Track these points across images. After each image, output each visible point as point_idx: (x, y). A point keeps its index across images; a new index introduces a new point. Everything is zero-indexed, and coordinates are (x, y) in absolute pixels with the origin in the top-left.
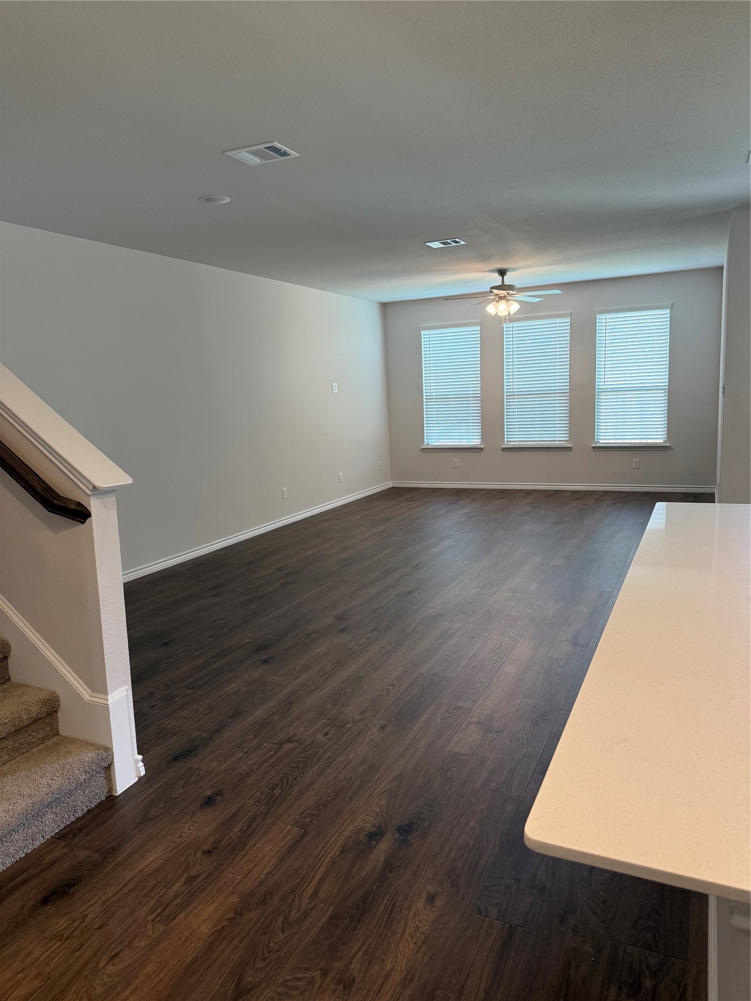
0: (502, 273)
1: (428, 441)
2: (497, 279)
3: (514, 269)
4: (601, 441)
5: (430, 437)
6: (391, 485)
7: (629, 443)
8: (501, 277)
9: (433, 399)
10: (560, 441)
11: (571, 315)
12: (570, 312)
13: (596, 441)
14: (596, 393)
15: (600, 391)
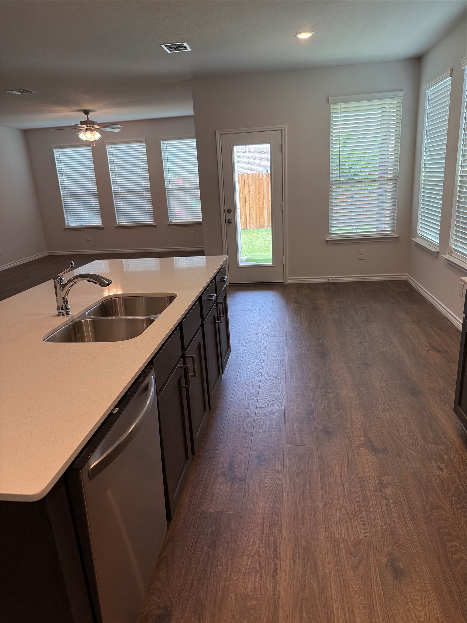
0: (86, 112)
1: (68, 224)
2: (84, 117)
3: (93, 111)
4: (173, 221)
5: (70, 221)
6: (47, 254)
7: (188, 222)
8: (86, 115)
9: (67, 195)
10: (149, 221)
11: (146, 141)
12: (145, 139)
13: (170, 221)
14: (166, 191)
15: (168, 189)
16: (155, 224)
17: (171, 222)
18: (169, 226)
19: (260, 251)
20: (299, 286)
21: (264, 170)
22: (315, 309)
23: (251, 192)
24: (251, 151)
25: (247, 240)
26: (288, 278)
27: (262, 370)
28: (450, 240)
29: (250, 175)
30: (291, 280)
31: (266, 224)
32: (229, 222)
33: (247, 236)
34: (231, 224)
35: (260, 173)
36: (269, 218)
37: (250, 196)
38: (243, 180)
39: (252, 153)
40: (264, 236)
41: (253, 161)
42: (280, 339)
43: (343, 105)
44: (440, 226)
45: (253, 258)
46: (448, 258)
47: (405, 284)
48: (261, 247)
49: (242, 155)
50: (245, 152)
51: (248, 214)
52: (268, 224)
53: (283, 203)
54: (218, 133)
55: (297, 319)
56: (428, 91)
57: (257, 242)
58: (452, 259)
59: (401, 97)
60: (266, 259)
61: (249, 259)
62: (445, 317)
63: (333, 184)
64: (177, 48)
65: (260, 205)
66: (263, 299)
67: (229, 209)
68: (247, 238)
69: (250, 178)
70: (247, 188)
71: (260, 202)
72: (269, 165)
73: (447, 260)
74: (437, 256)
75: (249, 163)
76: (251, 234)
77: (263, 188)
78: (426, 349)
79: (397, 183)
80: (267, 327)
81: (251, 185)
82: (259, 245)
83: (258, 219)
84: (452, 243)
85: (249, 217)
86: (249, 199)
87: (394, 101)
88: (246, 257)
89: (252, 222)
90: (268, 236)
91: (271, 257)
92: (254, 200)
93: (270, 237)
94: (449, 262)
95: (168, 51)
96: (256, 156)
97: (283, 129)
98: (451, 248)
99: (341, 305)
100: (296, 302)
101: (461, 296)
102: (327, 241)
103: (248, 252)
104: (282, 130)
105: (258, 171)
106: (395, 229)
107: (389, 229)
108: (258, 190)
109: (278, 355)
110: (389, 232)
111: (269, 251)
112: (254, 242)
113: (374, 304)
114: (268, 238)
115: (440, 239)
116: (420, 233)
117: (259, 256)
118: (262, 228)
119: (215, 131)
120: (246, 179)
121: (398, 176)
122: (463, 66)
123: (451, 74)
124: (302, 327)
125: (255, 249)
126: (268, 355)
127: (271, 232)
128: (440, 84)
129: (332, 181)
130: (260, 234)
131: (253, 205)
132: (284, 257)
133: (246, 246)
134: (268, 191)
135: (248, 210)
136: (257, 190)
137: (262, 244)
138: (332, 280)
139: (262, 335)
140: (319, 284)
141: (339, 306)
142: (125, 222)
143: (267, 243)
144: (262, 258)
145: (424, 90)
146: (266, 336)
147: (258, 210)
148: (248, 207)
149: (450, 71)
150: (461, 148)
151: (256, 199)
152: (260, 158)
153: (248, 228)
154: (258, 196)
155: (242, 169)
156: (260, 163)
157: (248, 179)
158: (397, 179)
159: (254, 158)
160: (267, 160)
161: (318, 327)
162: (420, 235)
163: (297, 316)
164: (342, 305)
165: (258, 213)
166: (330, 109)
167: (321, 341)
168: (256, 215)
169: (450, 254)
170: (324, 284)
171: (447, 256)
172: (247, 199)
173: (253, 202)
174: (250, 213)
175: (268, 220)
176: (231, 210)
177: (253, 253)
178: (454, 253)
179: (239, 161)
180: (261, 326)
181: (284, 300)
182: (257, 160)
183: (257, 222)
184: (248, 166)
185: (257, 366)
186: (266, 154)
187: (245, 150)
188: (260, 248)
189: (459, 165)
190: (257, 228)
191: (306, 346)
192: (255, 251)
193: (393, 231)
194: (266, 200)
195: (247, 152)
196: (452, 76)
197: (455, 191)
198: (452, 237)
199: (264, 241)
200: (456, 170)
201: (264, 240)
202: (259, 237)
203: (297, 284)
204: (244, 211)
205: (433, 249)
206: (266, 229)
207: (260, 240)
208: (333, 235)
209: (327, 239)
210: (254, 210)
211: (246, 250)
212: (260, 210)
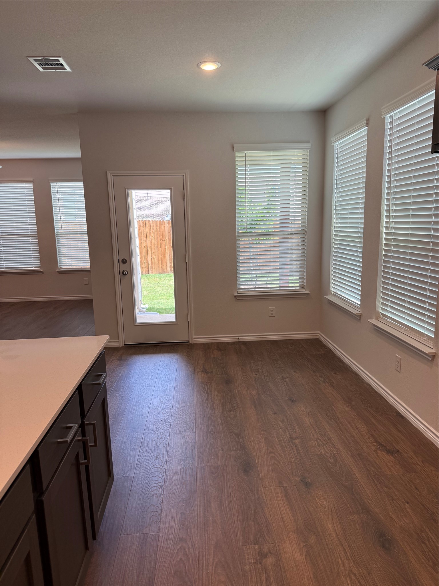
4: (63, 267)
10: (34, 267)
11: (33, 182)
12: (32, 179)
13: (59, 267)
14: (56, 235)
15: (58, 233)
16: (41, 271)
17: (61, 268)
18: (58, 273)
19: (162, 298)
20: (207, 347)
21: (165, 218)
22: (228, 381)
23: (153, 238)
24: (153, 200)
25: (149, 285)
26: (194, 337)
27: (162, 506)
28: (377, 303)
29: (151, 222)
30: (197, 339)
31: (169, 269)
32: (124, 274)
33: (149, 281)
34: (126, 276)
35: (162, 220)
36: (171, 264)
37: (152, 242)
38: (145, 226)
39: (154, 202)
40: (167, 282)
41: (155, 208)
42: (187, 438)
43: (249, 153)
44: (361, 286)
45: (156, 306)
46: (375, 324)
47: (317, 343)
48: (163, 293)
49: (144, 202)
50: (147, 200)
51: (150, 259)
52: (170, 269)
53: (187, 255)
54: (110, 174)
55: (207, 399)
56: (336, 144)
57: (159, 288)
58: (380, 325)
59: (307, 149)
60: (169, 307)
61: (151, 308)
62: (377, 392)
63: (240, 236)
64: (51, 64)
65: (162, 250)
66: (165, 367)
67: (124, 259)
68: (149, 283)
69: (152, 225)
70: (148, 234)
71: (162, 248)
72: (170, 213)
73: (374, 325)
74: (359, 318)
75: (151, 210)
76: (153, 279)
77: (165, 234)
78: (372, 447)
79: (305, 237)
80: (170, 414)
81: (152, 231)
82: (161, 291)
83: (161, 264)
84: (380, 306)
85: (151, 262)
86: (151, 244)
87: (300, 153)
88: (147, 306)
89: (154, 267)
90: (170, 281)
91: (173, 305)
92: (156, 246)
93: (172, 283)
94: (375, 327)
95: (41, 70)
96: (158, 204)
97: (184, 174)
98: (378, 312)
99: (256, 375)
100: (205, 371)
101: (399, 372)
102: (235, 296)
103: (150, 299)
104: (183, 176)
105: (160, 218)
106: (305, 285)
107: (298, 285)
108: (160, 237)
109: (185, 471)
110: (298, 288)
111: (172, 297)
112: (156, 288)
113: (293, 373)
114: (171, 284)
115: (361, 301)
116: (333, 290)
117: (161, 303)
118: (164, 273)
119: (107, 172)
120: (147, 225)
121: (306, 230)
122: (384, 114)
123: (367, 125)
124: (215, 412)
125: (157, 295)
126: (171, 472)
127: (173, 278)
128: (352, 136)
129: (238, 233)
130: (163, 279)
131: (155, 250)
132: (189, 313)
133: (148, 292)
134: (170, 237)
135: (150, 255)
136: (158, 236)
137: (165, 290)
138: (243, 339)
139: (163, 431)
140: (228, 343)
141: (254, 376)
142: (6, 268)
143: (169, 288)
144: (164, 307)
145: (332, 142)
146: (168, 433)
147: (160, 255)
148: (149, 252)
149: (365, 121)
150: (385, 202)
151: (158, 244)
152: (161, 207)
153: (150, 272)
154: (160, 242)
155: (145, 216)
156: (162, 211)
157: (150, 225)
158: (305, 233)
159: (156, 206)
160: (168, 209)
161: (235, 412)
162: (333, 293)
163: (207, 393)
164: (258, 374)
165: (160, 258)
166: (234, 157)
167: (241, 438)
168: (158, 261)
169: (377, 319)
170: (233, 343)
171: (374, 321)
172: (149, 245)
173: (155, 247)
174: (152, 258)
175: (170, 266)
176: (126, 260)
177: (155, 300)
178: (381, 318)
179: (141, 208)
180: (162, 413)
181: (190, 368)
182: (158, 208)
183: (159, 267)
184: (150, 213)
185: (154, 497)
186: (167, 204)
187: (147, 199)
188: (163, 295)
189: (383, 221)
190: (160, 273)
191: (222, 450)
192: (157, 298)
193: (302, 287)
194: (168, 246)
195: (149, 201)
196: (367, 126)
197: (380, 250)
198: (379, 300)
199: (166, 287)
200: (381, 226)
201: (167, 285)
202: (162, 282)
203: (204, 344)
204: (146, 256)
205: (355, 312)
206: (168, 274)
207: (162, 286)
208: (241, 290)
209: (236, 294)
210: (155, 256)
211: (148, 296)
212: (162, 256)
